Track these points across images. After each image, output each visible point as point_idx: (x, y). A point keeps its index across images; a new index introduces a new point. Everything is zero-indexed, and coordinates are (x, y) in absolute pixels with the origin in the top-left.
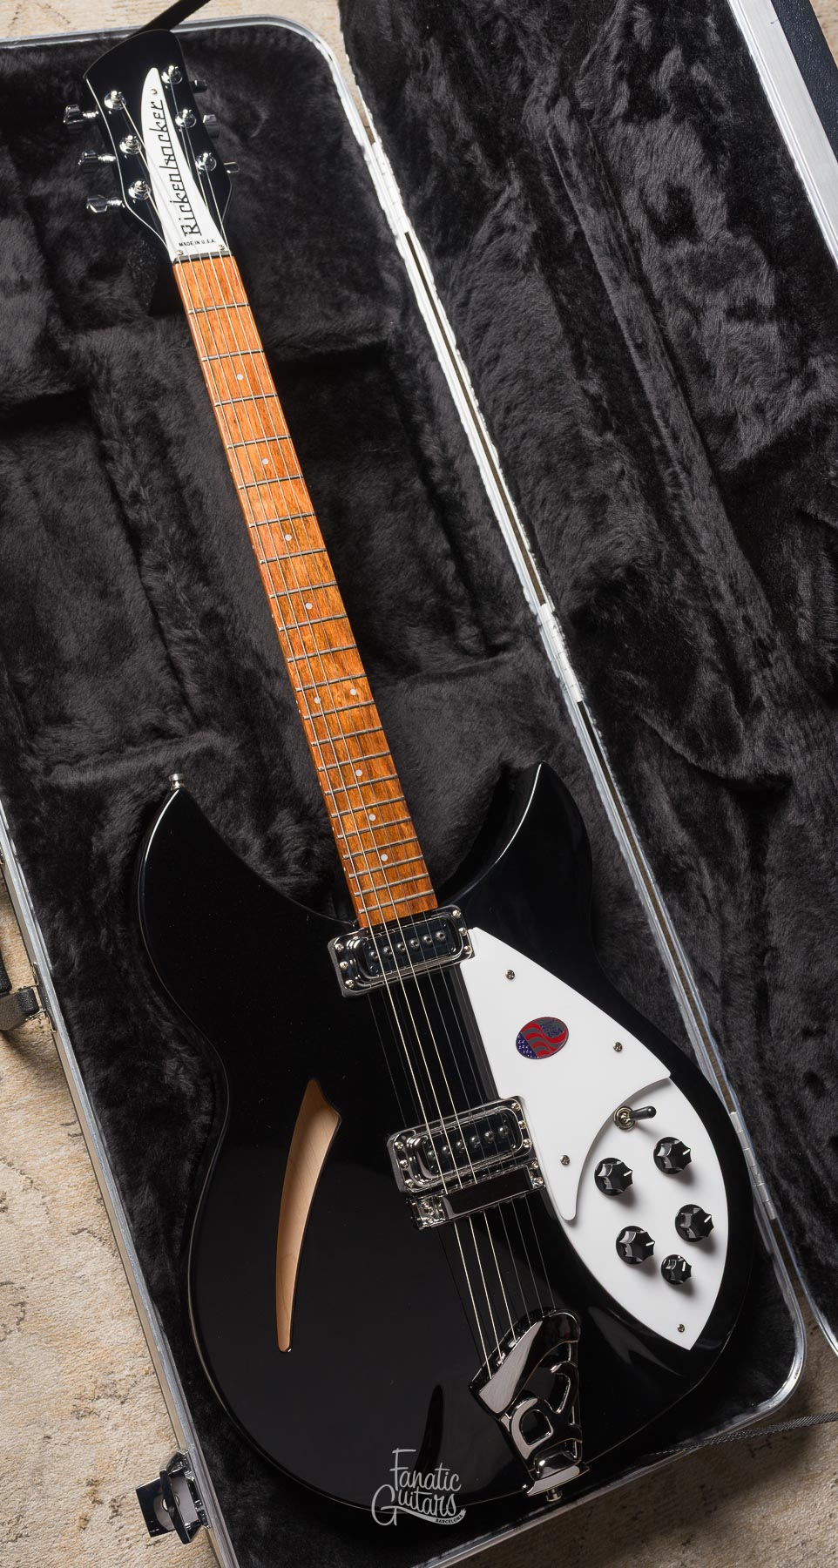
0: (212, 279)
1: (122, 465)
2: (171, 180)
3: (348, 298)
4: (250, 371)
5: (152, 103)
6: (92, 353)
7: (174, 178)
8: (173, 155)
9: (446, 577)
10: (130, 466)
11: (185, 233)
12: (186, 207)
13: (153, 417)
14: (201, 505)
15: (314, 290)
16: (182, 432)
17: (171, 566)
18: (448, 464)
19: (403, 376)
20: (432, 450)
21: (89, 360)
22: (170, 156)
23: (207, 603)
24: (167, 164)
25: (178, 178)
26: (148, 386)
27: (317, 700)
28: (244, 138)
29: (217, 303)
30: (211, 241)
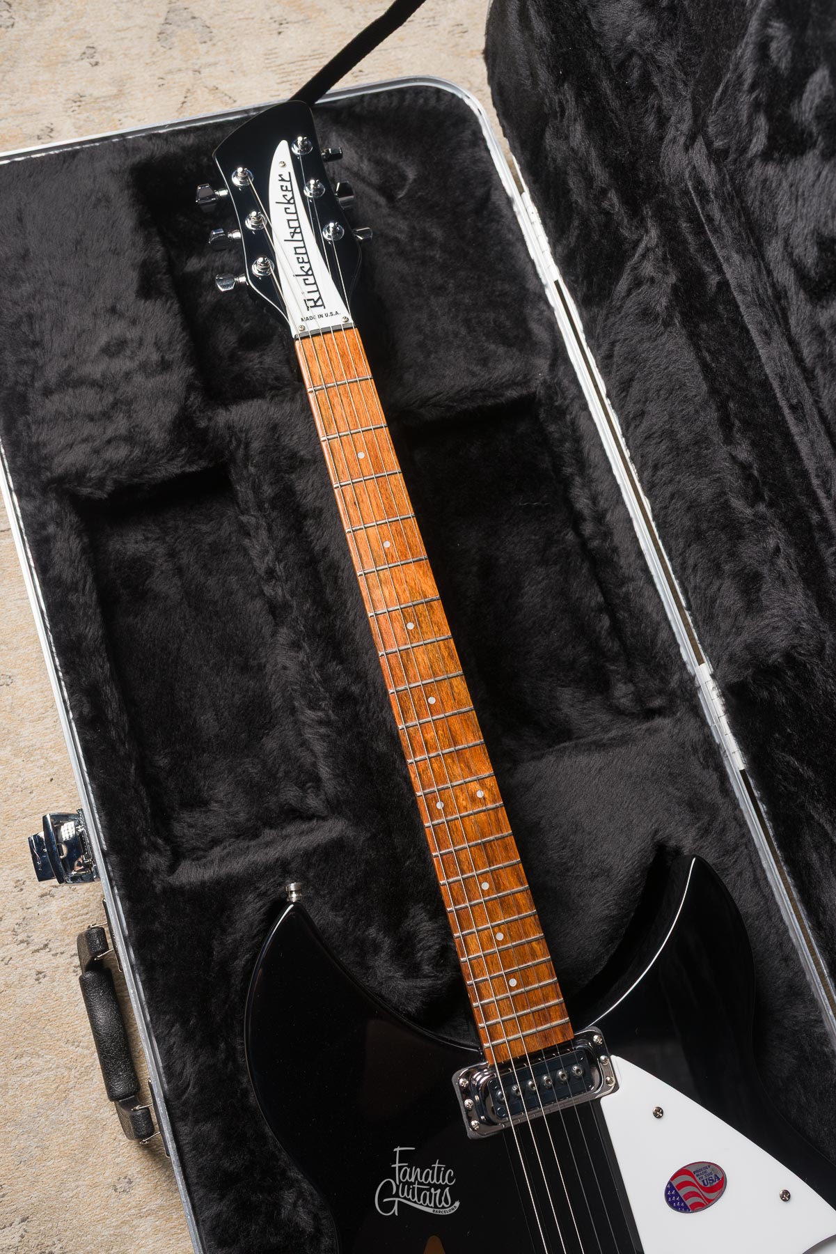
0: (334, 355)
1: (258, 541)
2: (296, 253)
3: (495, 352)
4: (371, 448)
5: (280, 176)
6: (229, 427)
7: (299, 251)
8: (300, 227)
9: (600, 632)
10: (266, 541)
11: (308, 308)
12: (311, 280)
13: (289, 491)
14: (336, 579)
15: (459, 346)
16: (317, 504)
17: (305, 644)
18: (600, 518)
19: (552, 428)
20: (582, 503)
21: (227, 435)
22: (296, 228)
23: (341, 683)
24: (292, 237)
25: (303, 251)
26: (285, 459)
27: (439, 805)
28: (391, 198)
29: (339, 379)
30: (334, 313)
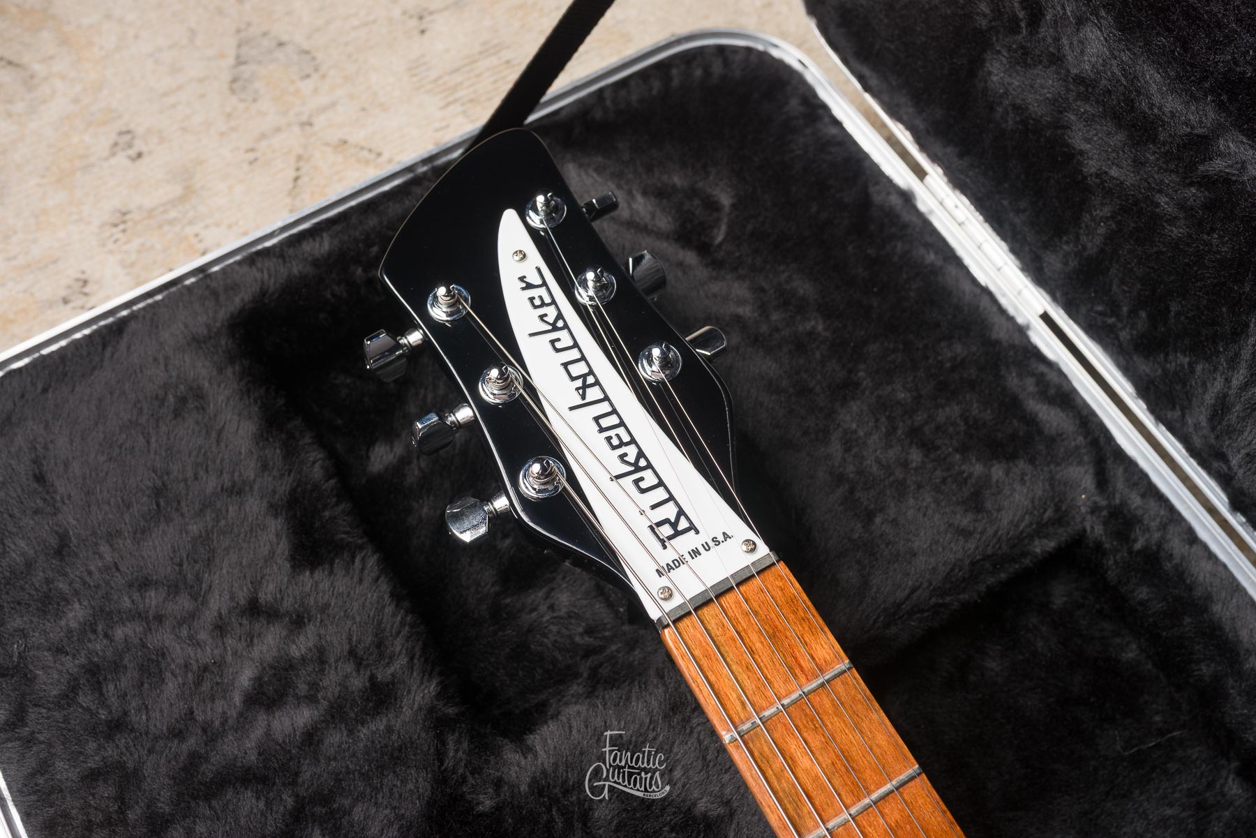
0: (754, 638)
2: (602, 430)
3: (989, 477)
5: (522, 279)
7: (605, 423)
8: (591, 372)
11: (662, 542)
12: (649, 479)
15: (919, 486)
22: (584, 377)
24: (583, 397)
25: (614, 420)
28: (704, 249)
29: (783, 692)
30: (721, 538)
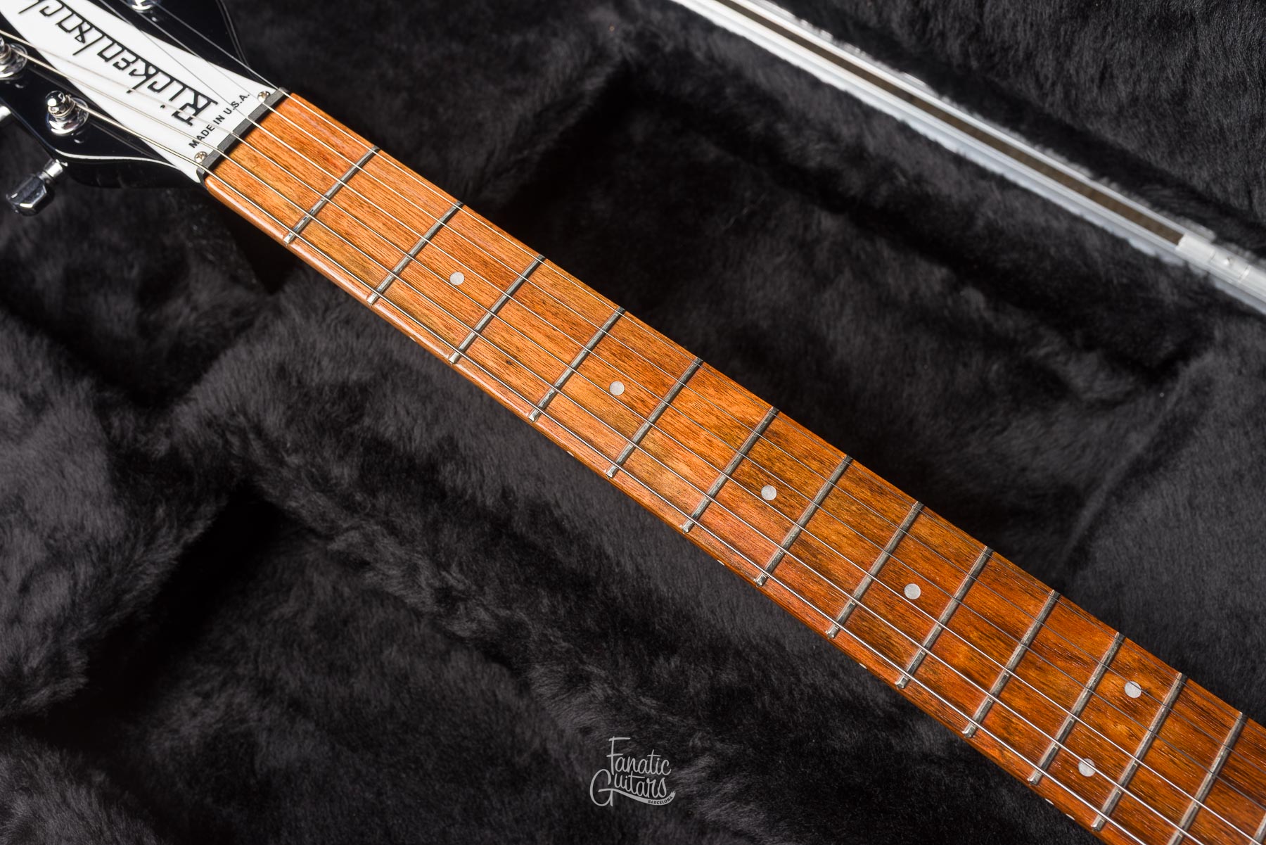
0: (285, 157)
1: (387, 562)
2: (108, 60)
4: (466, 255)
6: (210, 423)
7: (109, 54)
8: (85, 21)
9: (981, 318)
10: (400, 552)
13: (378, 446)
14: (557, 525)
16: (439, 433)
17: (590, 668)
18: (857, 155)
19: (688, 87)
20: (816, 154)
21: (215, 438)
22: (80, 26)
23: (697, 684)
24: (83, 42)
25: (116, 49)
26: (333, 404)
27: (1087, 769)
29: (323, 187)
30: (238, 100)
